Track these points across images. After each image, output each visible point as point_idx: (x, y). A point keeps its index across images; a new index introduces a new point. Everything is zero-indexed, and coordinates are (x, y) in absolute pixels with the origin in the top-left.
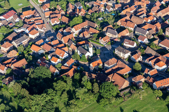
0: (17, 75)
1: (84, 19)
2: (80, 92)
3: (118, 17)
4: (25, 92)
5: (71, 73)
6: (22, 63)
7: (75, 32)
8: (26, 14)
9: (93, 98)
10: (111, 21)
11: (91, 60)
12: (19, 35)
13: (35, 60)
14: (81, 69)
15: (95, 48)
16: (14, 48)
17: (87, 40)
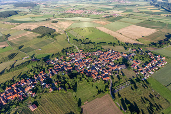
0: (69, 71)
1: (90, 57)
2: (83, 79)
3: (99, 57)
4: (69, 77)
5: (82, 72)
6: (71, 68)
7: (87, 60)
8: (76, 54)
9: (86, 81)
10: (97, 58)
11: (89, 69)
12: (73, 60)
13: (75, 68)
14: (85, 71)
15: (91, 66)
16: (70, 64)
17: (89, 63)
